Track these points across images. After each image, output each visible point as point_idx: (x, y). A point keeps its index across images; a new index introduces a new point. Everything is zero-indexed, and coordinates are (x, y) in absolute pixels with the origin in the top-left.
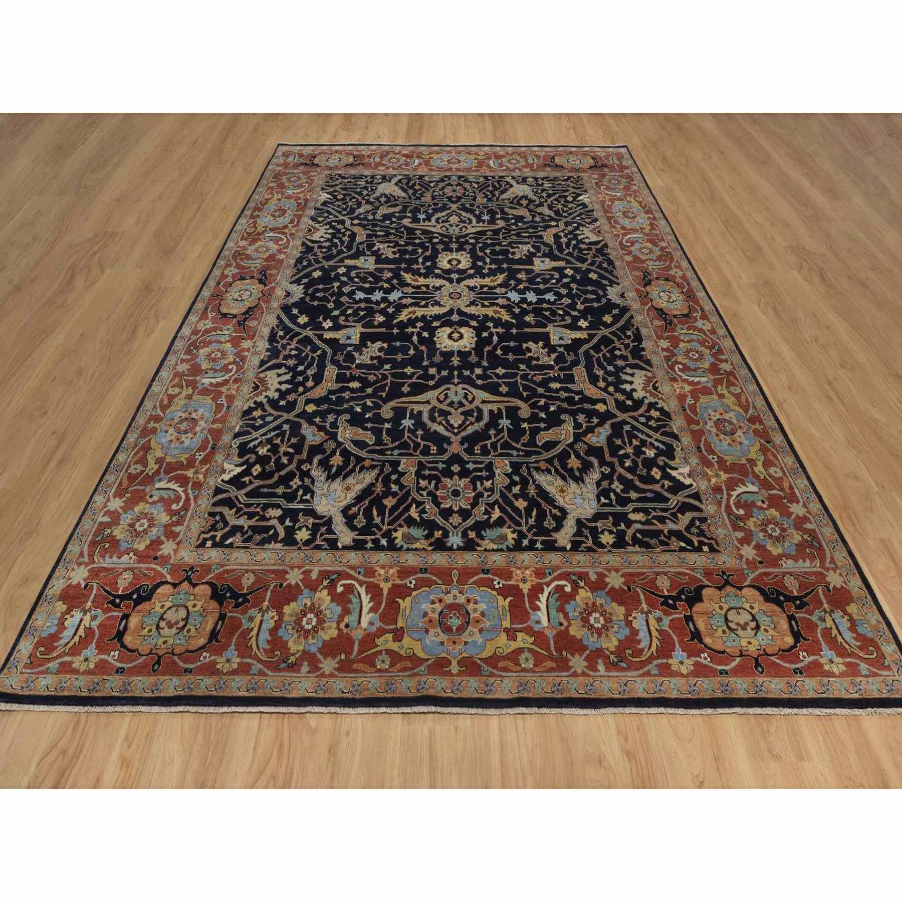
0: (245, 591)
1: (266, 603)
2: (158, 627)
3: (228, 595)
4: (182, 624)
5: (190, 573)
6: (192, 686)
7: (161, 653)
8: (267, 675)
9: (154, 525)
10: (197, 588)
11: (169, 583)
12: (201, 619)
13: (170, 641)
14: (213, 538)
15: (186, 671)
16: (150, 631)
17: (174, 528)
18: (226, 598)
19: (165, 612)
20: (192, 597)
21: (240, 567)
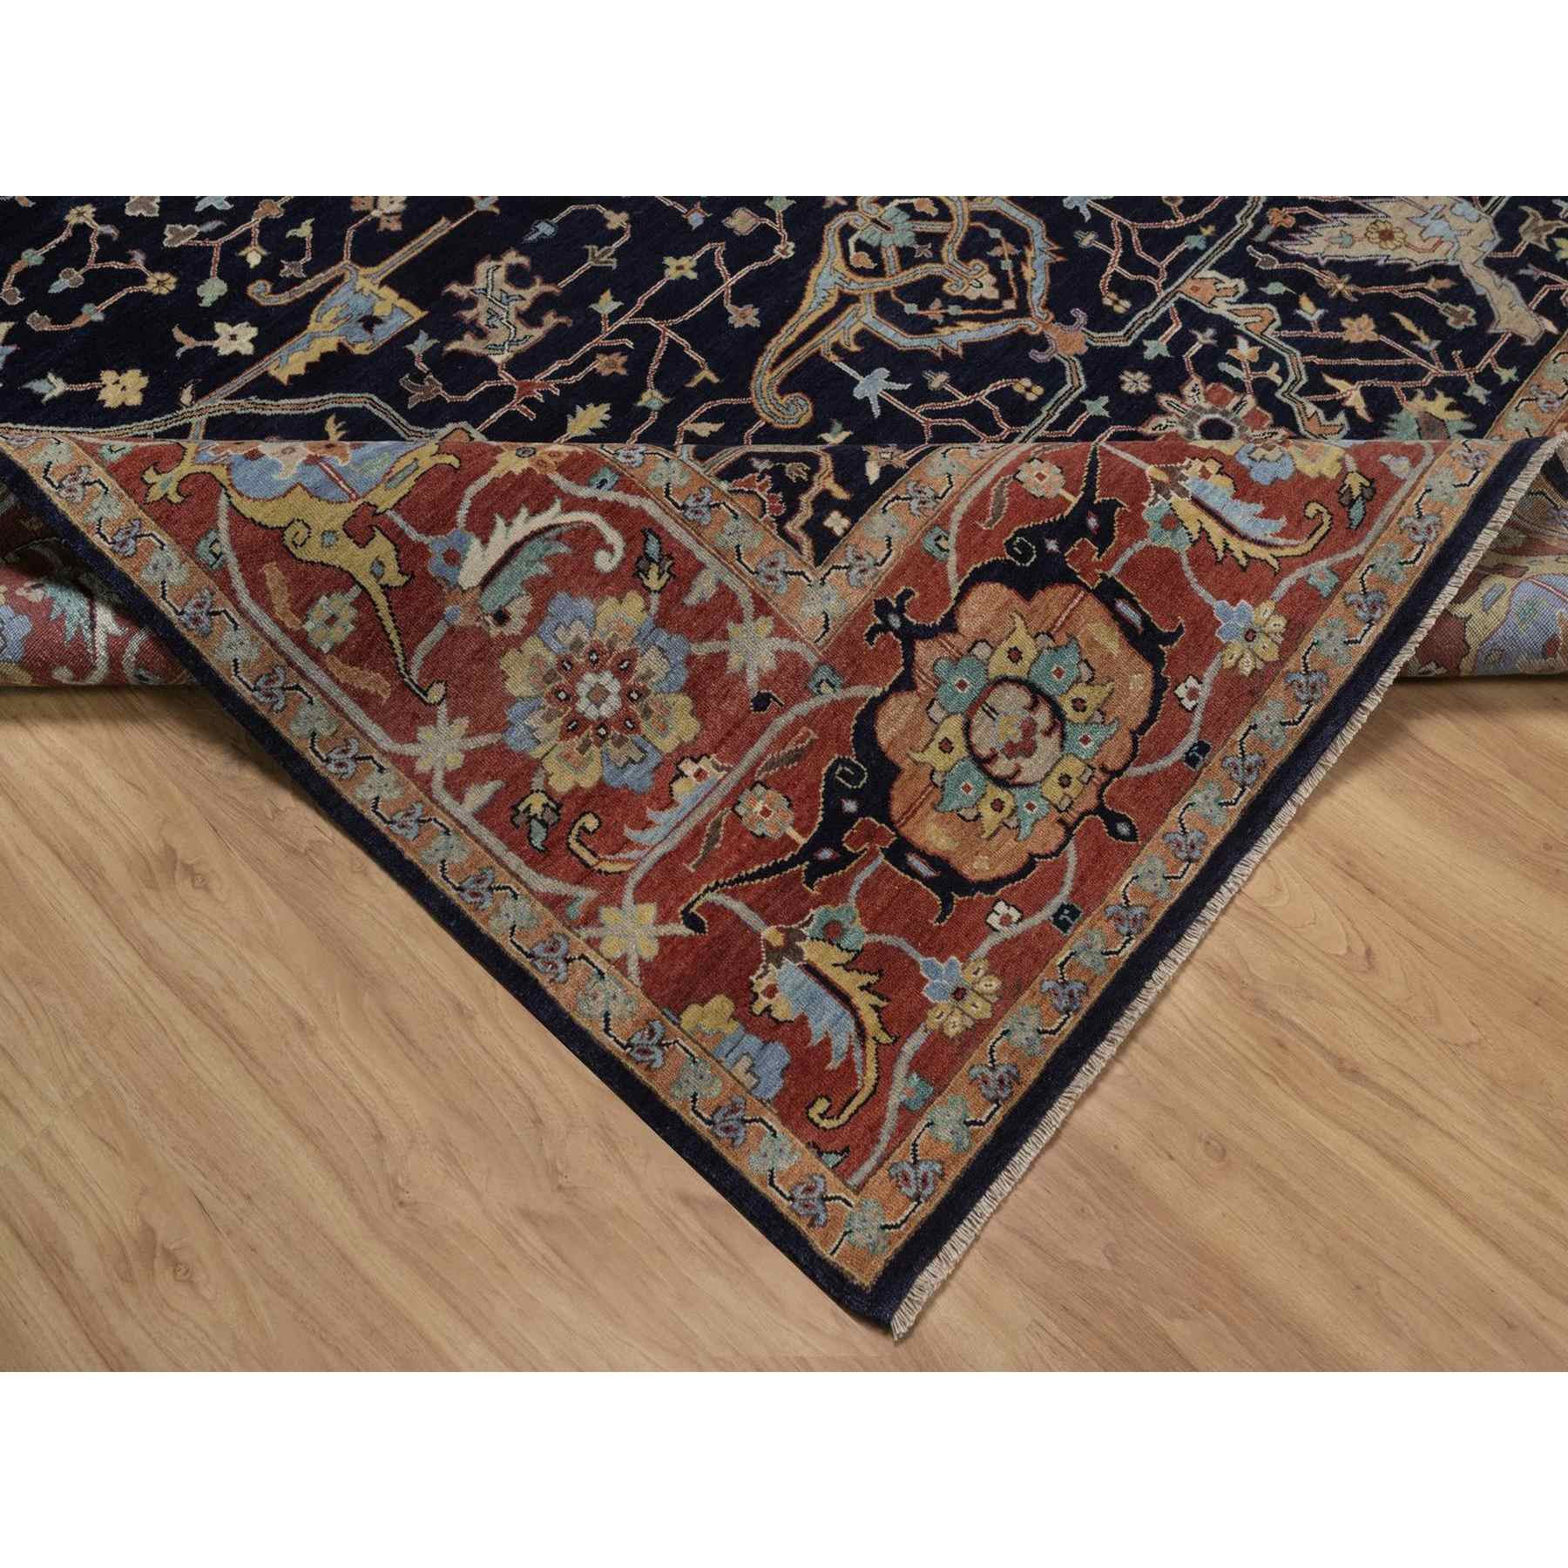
0: (1074, 500)
1: (1150, 470)
2: (1003, 782)
3: (1052, 546)
4: (1043, 717)
5: (895, 622)
6: (1251, 760)
7: (1090, 801)
8: (1360, 558)
9: (631, 656)
10: (963, 623)
11: (884, 697)
12: (1071, 657)
13: (1073, 767)
14: (824, 503)
15: (1191, 760)
16: (998, 805)
17: (692, 600)
18: (1059, 557)
19: (970, 747)
20: (982, 651)
21: (986, 480)
